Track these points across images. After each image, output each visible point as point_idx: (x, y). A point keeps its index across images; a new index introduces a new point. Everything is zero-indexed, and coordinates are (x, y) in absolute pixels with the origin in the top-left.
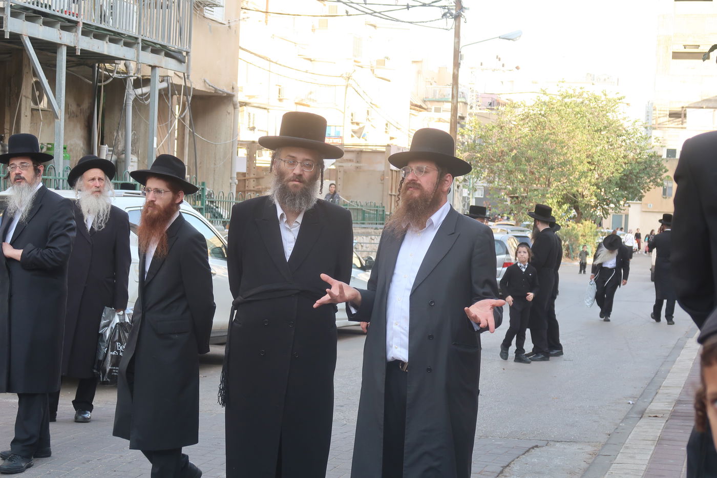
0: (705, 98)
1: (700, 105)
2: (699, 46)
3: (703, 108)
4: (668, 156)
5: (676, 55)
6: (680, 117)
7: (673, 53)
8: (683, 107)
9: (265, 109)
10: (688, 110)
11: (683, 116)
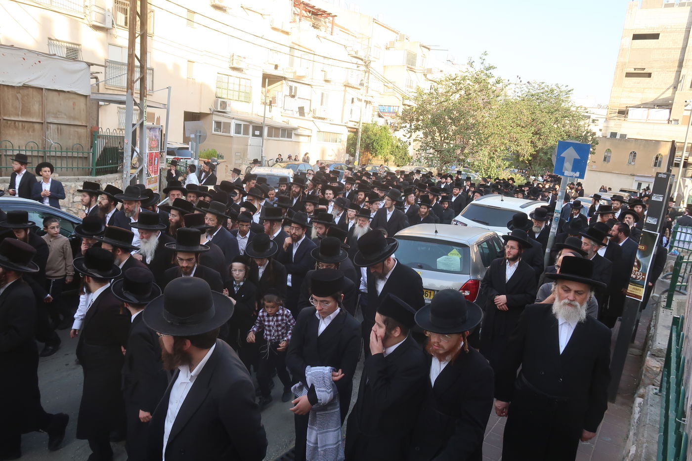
0: (644, 102)
1: (640, 106)
2: (645, 69)
3: (640, 107)
4: (611, 137)
5: (628, 75)
6: (624, 114)
7: (626, 73)
8: (627, 107)
9: (309, 85)
10: (630, 109)
11: (626, 113)
